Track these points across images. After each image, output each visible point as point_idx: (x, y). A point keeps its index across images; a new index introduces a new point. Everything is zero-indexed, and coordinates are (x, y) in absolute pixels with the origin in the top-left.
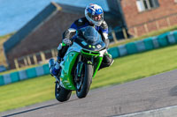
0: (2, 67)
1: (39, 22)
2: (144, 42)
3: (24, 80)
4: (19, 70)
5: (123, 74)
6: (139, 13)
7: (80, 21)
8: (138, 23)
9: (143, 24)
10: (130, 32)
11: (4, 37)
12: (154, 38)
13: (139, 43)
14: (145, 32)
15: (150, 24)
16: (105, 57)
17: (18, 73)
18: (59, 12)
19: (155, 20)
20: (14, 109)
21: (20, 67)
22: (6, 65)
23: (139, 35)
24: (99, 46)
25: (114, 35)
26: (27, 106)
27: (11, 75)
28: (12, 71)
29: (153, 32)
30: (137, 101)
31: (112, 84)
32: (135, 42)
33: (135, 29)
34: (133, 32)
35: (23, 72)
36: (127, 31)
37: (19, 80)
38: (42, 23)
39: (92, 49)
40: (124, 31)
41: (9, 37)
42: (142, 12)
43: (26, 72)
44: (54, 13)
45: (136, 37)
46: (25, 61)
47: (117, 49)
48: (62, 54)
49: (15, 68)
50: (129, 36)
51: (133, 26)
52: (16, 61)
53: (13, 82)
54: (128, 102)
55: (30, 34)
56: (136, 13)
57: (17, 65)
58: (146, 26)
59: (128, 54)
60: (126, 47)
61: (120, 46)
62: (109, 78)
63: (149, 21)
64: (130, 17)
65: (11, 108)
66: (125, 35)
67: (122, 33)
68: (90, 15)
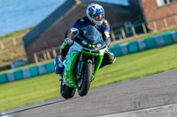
0: (22, 61)
1: (59, 17)
2: (163, 36)
3: (43, 74)
4: (38, 64)
5: (143, 68)
6: (158, 8)
7: (82, 20)
8: (157, 17)
9: (162, 19)
10: (149, 27)
11: (24, 31)
12: (173, 32)
13: (159, 38)
14: (165, 26)
15: (169, 19)
16: (106, 55)
17: (37, 68)
18: (79, 6)
19: (174, 15)
20: (33, 103)
21: (39, 61)
22: (25, 59)
23: (158, 29)
24: (99, 45)
25: (133, 29)
26: (46, 100)
27: (30, 70)
28: (31, 66)
29: (172, 27)
30: (156, 96)
31: (132, 79)
32: (154, 36)
33: (155, 24)
34: (153, 26)
35: (42, 66)
36: (146, 25)
37: (39, 75)
38: (62, 18)
39: (92, 48)
40: (144, 25)
41: (28, 31)
42: (161, 7)
43: (45, 66)
44: (74, 7)
45: (155, 31)
46: (45, 55)
47: (137, 43)
48: (64, 53)
49: (34, 62)
50: (148, 30)
51: (152, 21)
52: (35, 56)
53: (32, 77)
54: (147, 97)
55: (50, 29)
56: (155, 8)
57: (36, 59)
58: (165, 20)
59: (147, 48)
60: (145, 41)
61: (139, 41)
62: (128, 73)
63: (168, 16)
64: (149, 11)
65: (30, 102)
66: (145, 30)
67: (141, 27)
68: (91, 14)
